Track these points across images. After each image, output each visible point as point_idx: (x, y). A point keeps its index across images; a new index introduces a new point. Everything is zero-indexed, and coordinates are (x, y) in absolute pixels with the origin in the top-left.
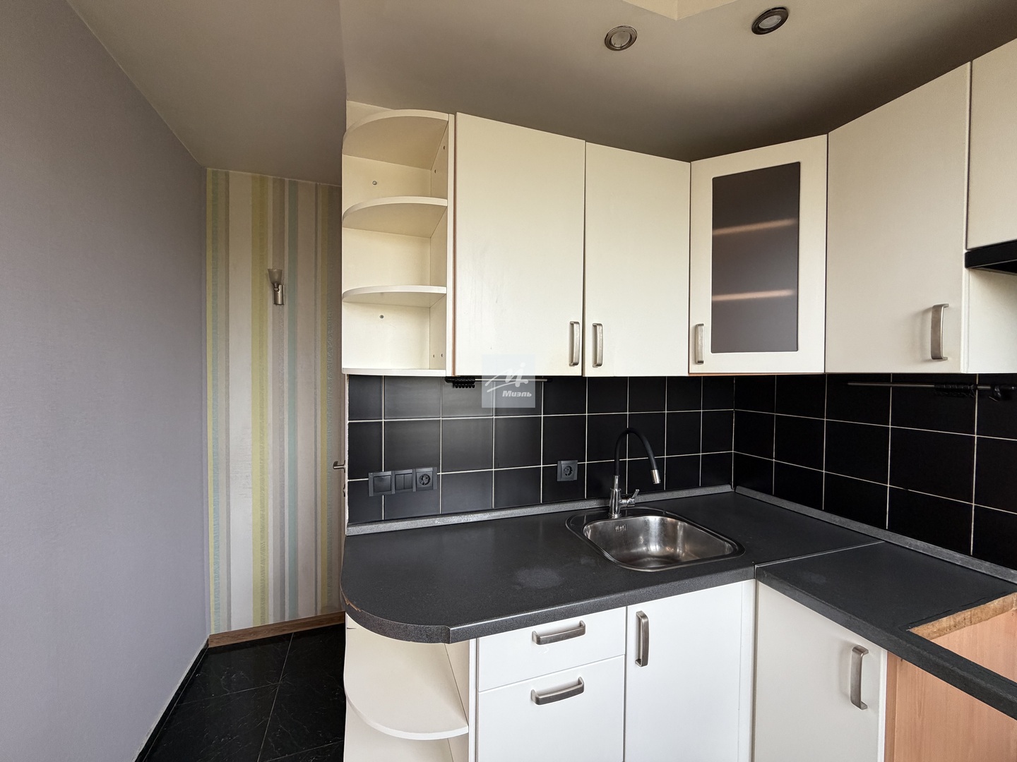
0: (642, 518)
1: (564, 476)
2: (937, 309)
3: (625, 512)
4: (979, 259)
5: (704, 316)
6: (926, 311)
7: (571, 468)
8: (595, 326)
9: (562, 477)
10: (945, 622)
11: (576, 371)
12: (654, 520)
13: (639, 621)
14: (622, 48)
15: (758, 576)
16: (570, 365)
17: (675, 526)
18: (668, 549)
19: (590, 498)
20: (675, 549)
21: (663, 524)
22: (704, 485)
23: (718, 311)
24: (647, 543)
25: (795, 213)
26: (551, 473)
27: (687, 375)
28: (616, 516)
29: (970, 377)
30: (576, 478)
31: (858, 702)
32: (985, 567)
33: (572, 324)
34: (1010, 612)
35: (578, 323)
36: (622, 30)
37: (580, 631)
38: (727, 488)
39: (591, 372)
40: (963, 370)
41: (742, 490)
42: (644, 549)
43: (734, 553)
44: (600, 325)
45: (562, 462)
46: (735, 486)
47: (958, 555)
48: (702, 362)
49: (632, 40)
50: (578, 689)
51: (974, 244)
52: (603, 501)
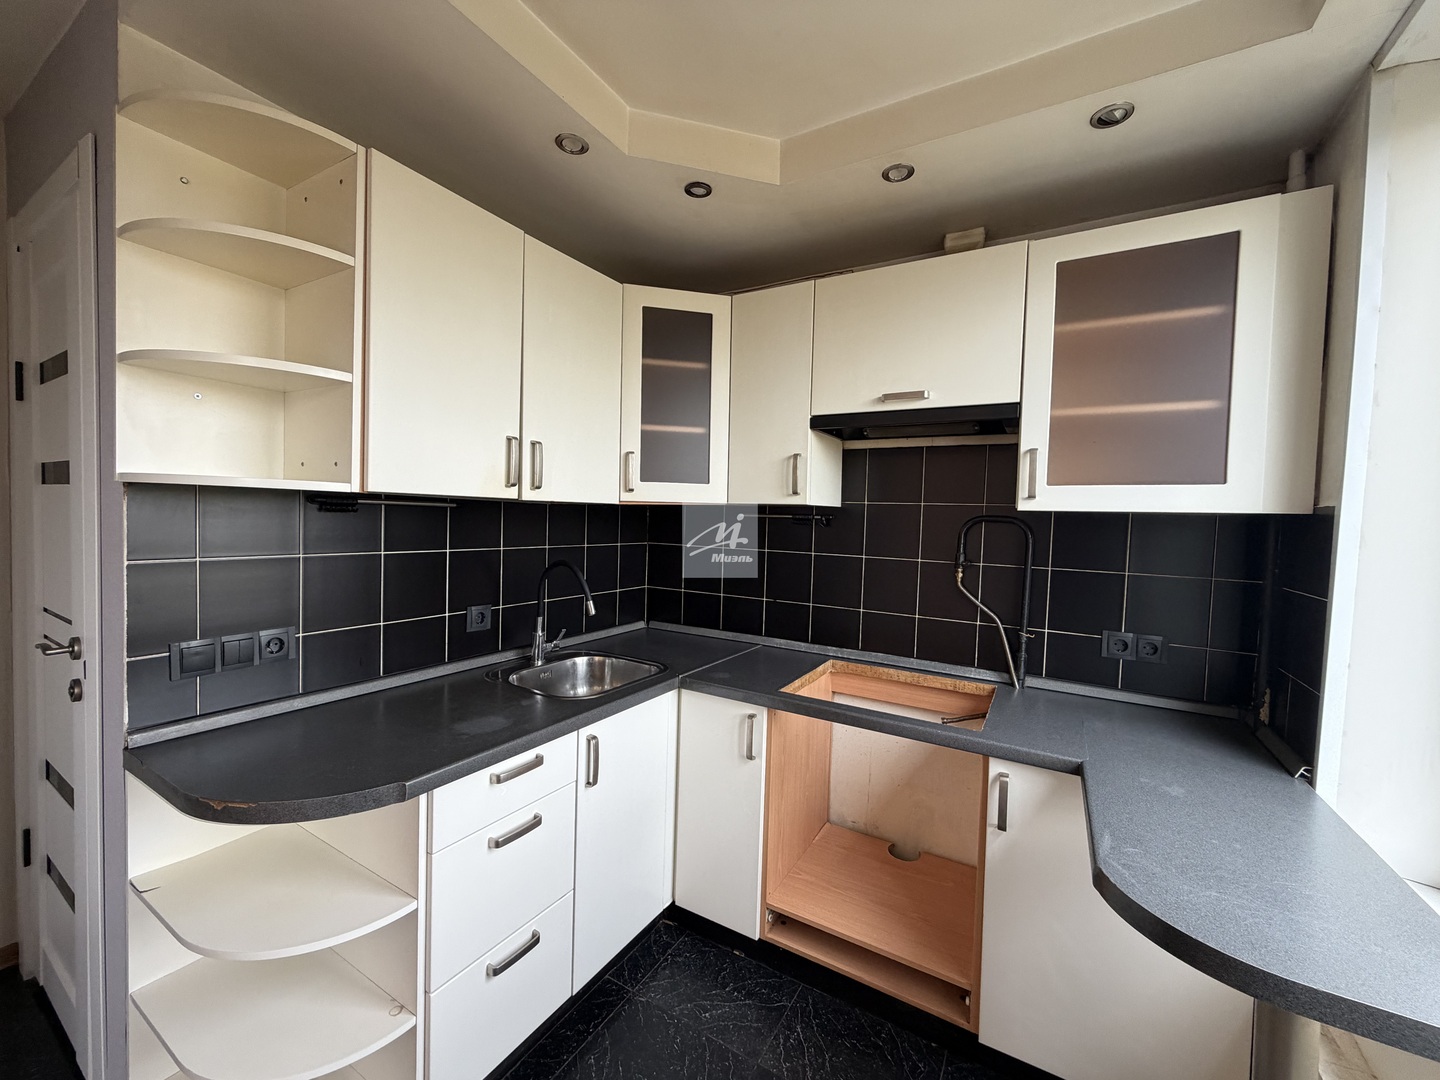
0: (568, 662)
1: (474, 625)
2: (796, 456)
3: (549, 659)
4: (820, 424)
5: (634, 444)
6: (790, 458)
7: (482, 614)
8: (533, 444)
9: (473, 626)
10: (797, 683)
11: (511, 494)
12: (581, 662)
13: (589, 741)
14: (572, 153)
15: (683, 685)
16: (506, 486)
17: (602, 664)
18: (597, 688)
19: (504, 649)
20: (603, 687)
21: (590, 665)
22: (620, 624)
23: (646, 438)
24: (574, 687)
25: (708, 359)
26: (459, 623)
27: (618, 503)
28: (540, 663)
29: (811, 507)
30: (489, 627)
31: (750, 757)
32: (816, 649)
33: (509, 440)
34: (828, 674)
35: (516, 438)
36: (574, 138)
37: (538, 761)
38: (641, 625)
39: (529, 495)
40: (808, 503)
41: (654, 624)
42: (572, 692)
43: (661, 671)
44: (540, 443)
45: (473, 608)
46: (648, 623)
47: (803, 644)
48: (632, 490)
49: (583, 150)
50: (536, 822)
51: (815, 413)
52: (520, 651)
